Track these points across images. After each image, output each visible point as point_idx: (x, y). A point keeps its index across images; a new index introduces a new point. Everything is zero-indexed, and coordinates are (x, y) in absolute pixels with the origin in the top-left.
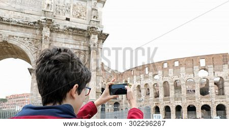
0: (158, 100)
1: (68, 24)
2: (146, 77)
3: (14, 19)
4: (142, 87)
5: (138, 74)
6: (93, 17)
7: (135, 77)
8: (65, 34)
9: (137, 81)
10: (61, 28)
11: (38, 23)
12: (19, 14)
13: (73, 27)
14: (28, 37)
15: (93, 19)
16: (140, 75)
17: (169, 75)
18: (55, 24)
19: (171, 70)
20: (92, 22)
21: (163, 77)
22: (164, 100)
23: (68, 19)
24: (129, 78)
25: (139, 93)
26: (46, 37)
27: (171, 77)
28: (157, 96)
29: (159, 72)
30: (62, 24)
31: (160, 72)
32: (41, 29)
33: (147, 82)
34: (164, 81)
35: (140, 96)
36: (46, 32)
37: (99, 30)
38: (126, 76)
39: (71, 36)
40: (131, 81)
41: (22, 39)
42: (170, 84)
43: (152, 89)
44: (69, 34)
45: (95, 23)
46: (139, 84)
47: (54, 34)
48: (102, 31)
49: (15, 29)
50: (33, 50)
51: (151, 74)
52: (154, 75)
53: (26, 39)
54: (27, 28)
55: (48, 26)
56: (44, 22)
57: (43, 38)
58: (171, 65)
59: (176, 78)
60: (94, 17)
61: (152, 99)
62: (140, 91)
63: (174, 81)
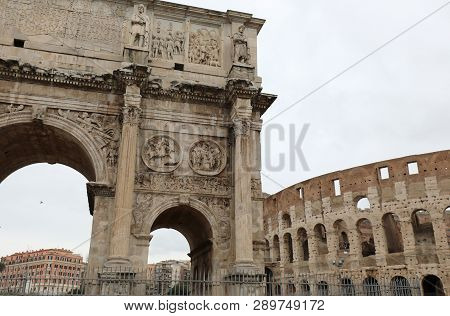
0: (373, 262)
1: (180, 77)
2: (337, 204)
3: (61, 71)
4: (329, 227)
5: (316, 197)
6: (237, 58)
7: (308, 203)
8: (173, 99)
9: (315, 212)
10: (165, 86)
11: (114, 78)
12: (71, 59)
13: (192, 82)
14: (90, 109)
15: (238, 63)
16: (320, 200)
17: (397, 197)
18: (151, 78)
19: (400, 185)
20: (237, 71)
21: (380, 201)
22: (390, 262)
23: (179, 67)
24: (293, 208)
25: (322, 244)
26: (132, 109)
27: (402, 204)
28: (368, 250)
29: (370, 189)
30: (166, 78)
31: (372, 191)
32: (120, 91)
33: (340, 217)
34: (384, 212)
35: (323, 251)
36: (133, 96)
37: (255, 87)
38: (285, 202)
39: (187, 105)
40: (297, 215)
41: (77, 115)
42: (401, 219)
43: (355, 233)
44: (183, 101)
45: (245, 72)
46: (320, 220)
47: (149, 102)
48: (260, 89)
49: (60, 92)
50: (99, 139)
51: (348, 196)
52: (357, 199)
53: (85, 115)
54: (89, 89)
55: (137, 83)
56: (128, 74)
57: (126, 111)
58: (398, 173)
59: (415, 204)
60: (240, 59)
61: (357, 258)
62: (324, 240)
63: (411, 212)
